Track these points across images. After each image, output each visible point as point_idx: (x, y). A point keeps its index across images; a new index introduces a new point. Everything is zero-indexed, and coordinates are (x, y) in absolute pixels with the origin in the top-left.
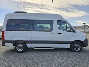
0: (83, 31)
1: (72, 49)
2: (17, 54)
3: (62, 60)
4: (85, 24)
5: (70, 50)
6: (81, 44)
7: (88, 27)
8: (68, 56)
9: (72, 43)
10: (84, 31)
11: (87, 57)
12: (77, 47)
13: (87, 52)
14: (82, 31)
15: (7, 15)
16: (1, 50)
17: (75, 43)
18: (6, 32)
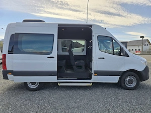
0: (139, 50)
1: (123, 84)
2: (29, 94)
3: (106, 104)
4: (143, 37)
5: (120, 85)
6: (138, 77)
7: (148, 43)
8: (116, 98)
9: (123, 75)
10: (141, 50)
11: (147, 98)
12: (131, 82)
13: (146, 89)
14: (137, 50)
15: (9, 26)
16: (1, 86)
17: (127, 74)
18: (8, 56)
